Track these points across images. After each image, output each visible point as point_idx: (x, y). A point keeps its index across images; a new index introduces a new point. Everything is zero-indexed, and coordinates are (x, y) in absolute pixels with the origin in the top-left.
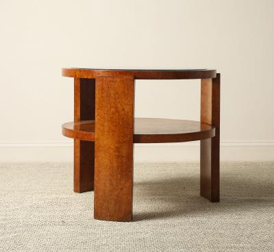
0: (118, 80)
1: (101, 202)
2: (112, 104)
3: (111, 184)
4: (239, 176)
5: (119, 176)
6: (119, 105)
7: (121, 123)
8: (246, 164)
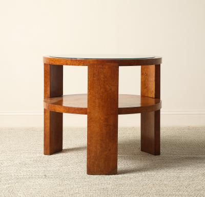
0: (107, 67)
1: (93, 160)
2: (102, 86)
3: (101, 147)
4: (182, 138)
5: (107, 140)
6: (107, 86)
7: (109, 100)
8: (189, 128)
